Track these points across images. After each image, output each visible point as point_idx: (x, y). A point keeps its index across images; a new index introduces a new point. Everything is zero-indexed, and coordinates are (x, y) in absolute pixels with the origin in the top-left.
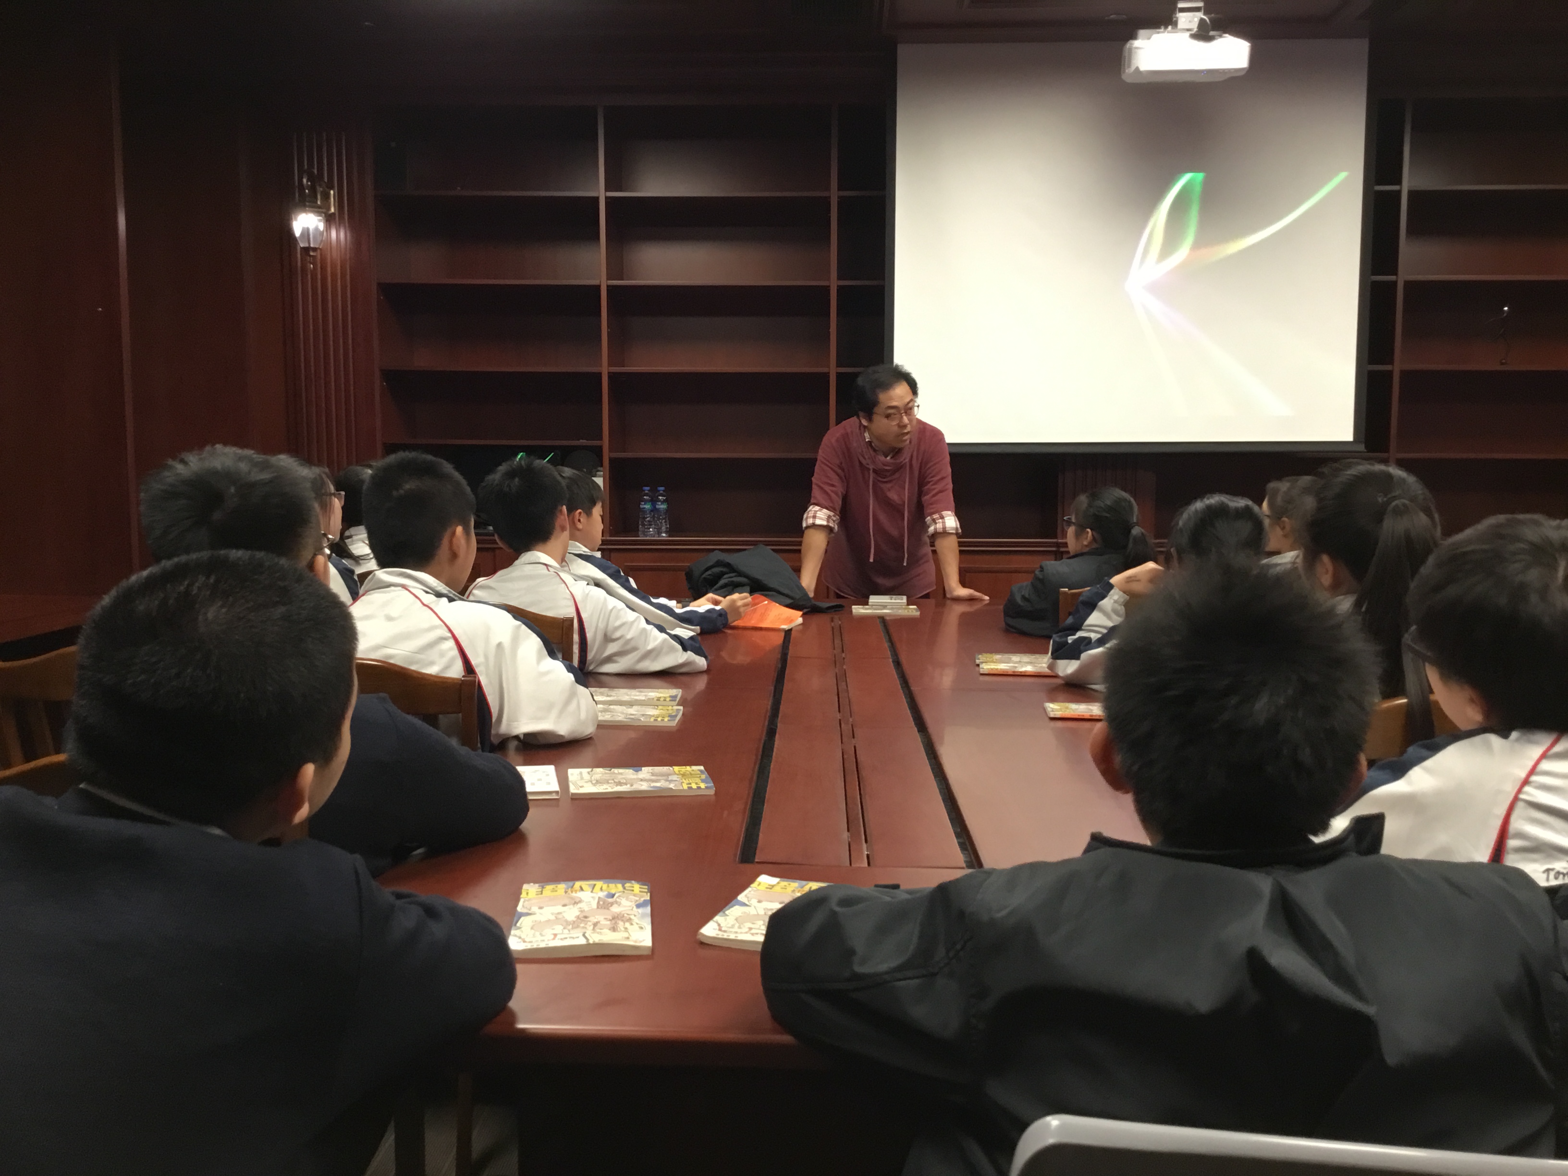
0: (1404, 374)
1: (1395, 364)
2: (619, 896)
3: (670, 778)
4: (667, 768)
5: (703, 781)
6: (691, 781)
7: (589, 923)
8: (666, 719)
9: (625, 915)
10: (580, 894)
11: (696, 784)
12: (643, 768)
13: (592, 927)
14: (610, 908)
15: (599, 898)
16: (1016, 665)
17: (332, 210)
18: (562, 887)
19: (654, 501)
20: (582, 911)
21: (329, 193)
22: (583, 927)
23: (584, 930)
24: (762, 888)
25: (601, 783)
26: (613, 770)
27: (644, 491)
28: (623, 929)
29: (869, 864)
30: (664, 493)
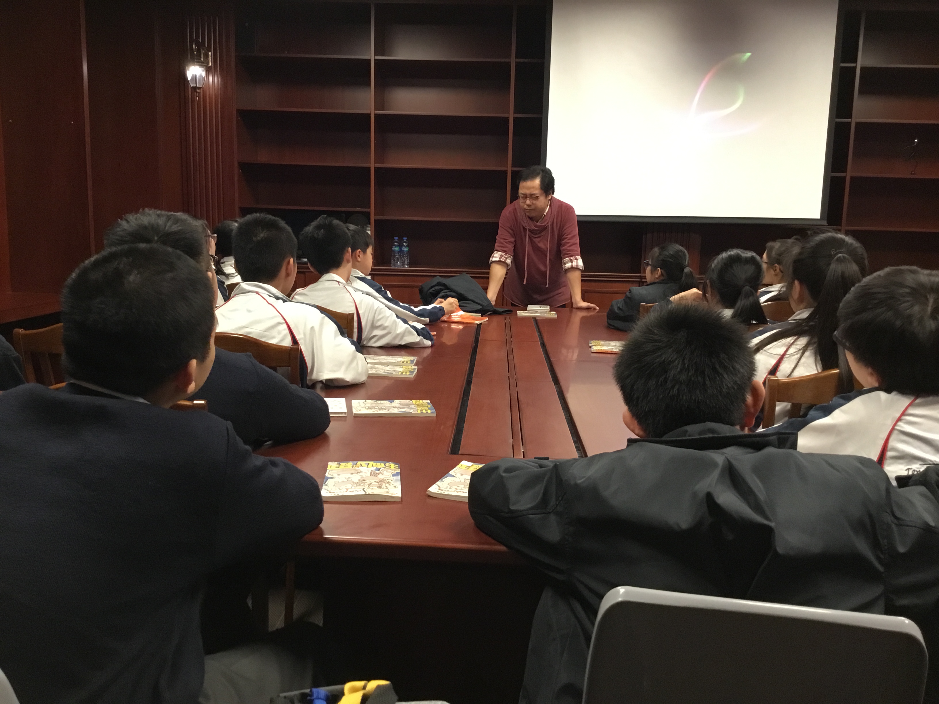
0: (852, 178)
1: (848, 172)
2: (383, 470)
3: (410, 407)
4: (409, 401)
5: (429, 409)
6: (422, 409)
7: (366, 483)
8: (408, 374)
9: (386, 480)
10: (360, 468)
11: (426, 410)
12: (395, 401)
13: (368, 486)
14: (378, 476)
15: (371, 470)
16: (613, 347)
17: (210, 64)
18: (350, 464)
20: (362, 477)
21: (209, 54)
23: (364, 487)
24: (463, 467)
25: (371, 408)
26: (377, 401)
28: (385, 487)
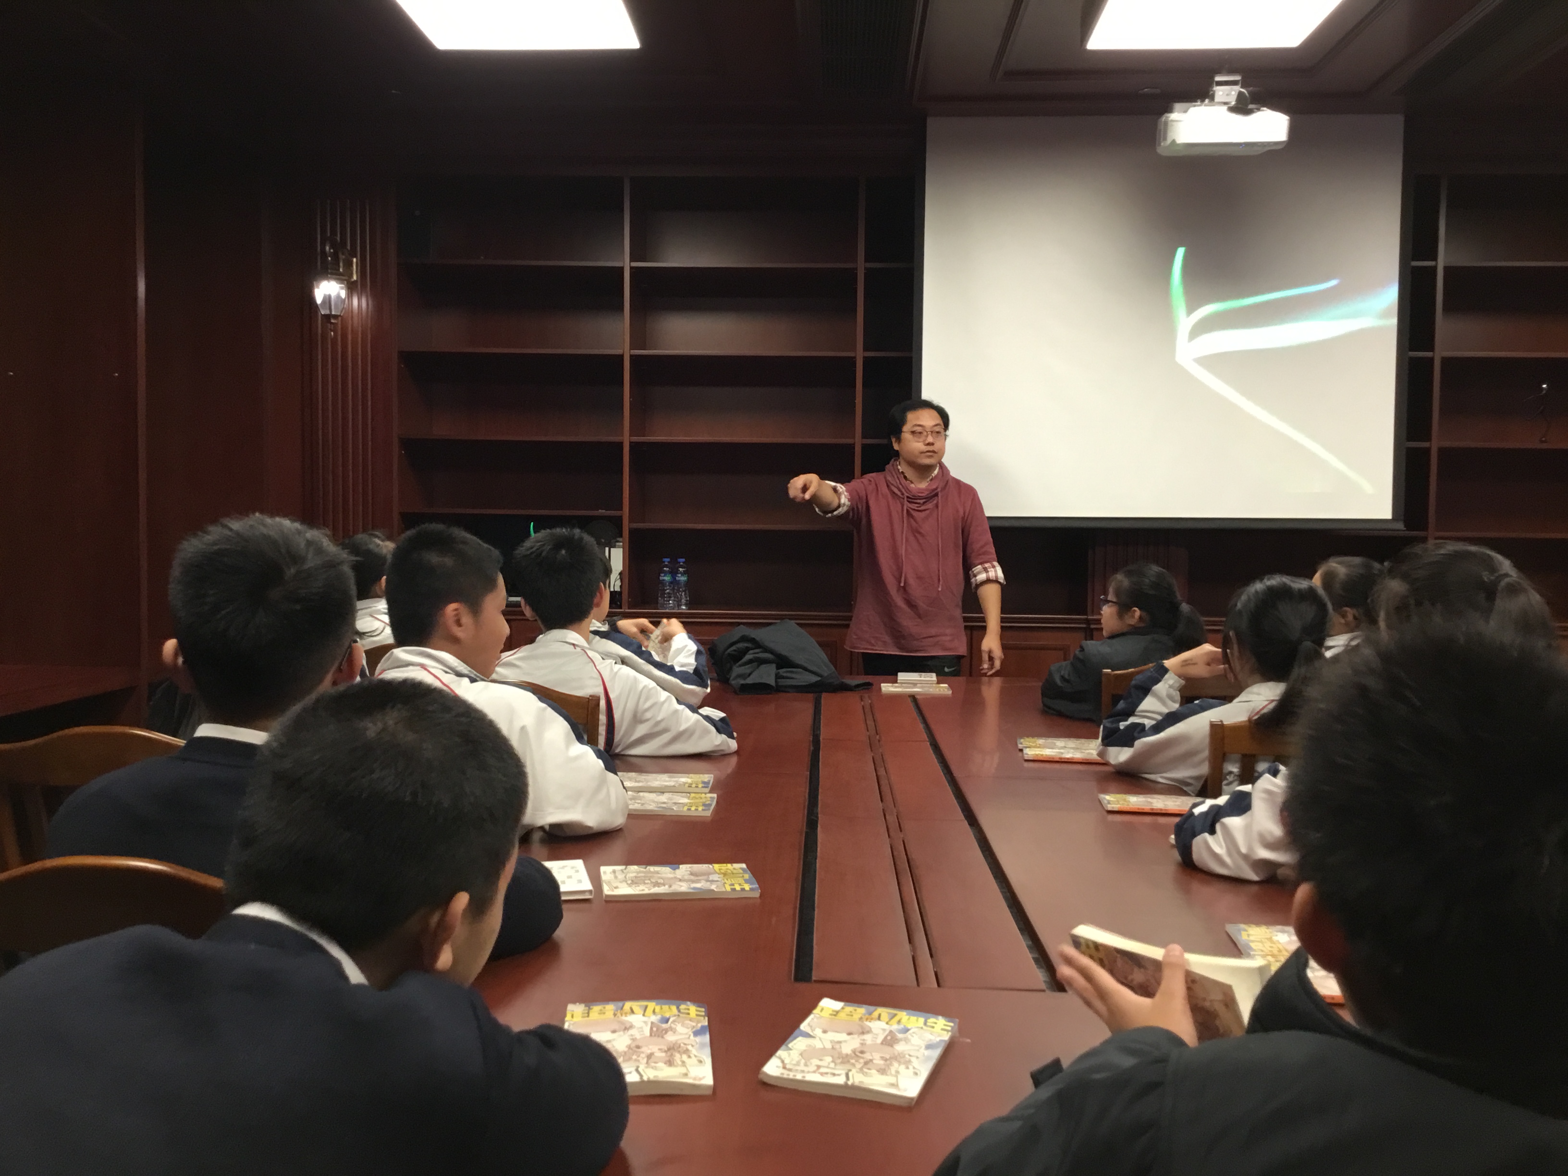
0: (1441, 450)
1: (1433, 440)
2: (674, 1021)
3: (711, 877)
4: (707, 865)
5: (746, 881)
6: (733, 882)
7: (643, 1055)
8: (700, 809)
9: (682, 1045)
10: (631, 1018)
11: (740, 885)
12: (681, 866)
13: (645, 1060)
14: (665, 1036)
15: (652, 1023)
16: (1062, 751)
17: (355, 278)
18: (610, 1008)
19: (674, 573)
20: (634, 1040)
21: (352, 261)
22: (636, 1060)
23: (637, 1064)
24: (825, 1014)
25: (636, 883)
26: (648, 867)
27: (664, 562)
28: (680, 1063)
29: (939, 985)
30: (684, 565)
